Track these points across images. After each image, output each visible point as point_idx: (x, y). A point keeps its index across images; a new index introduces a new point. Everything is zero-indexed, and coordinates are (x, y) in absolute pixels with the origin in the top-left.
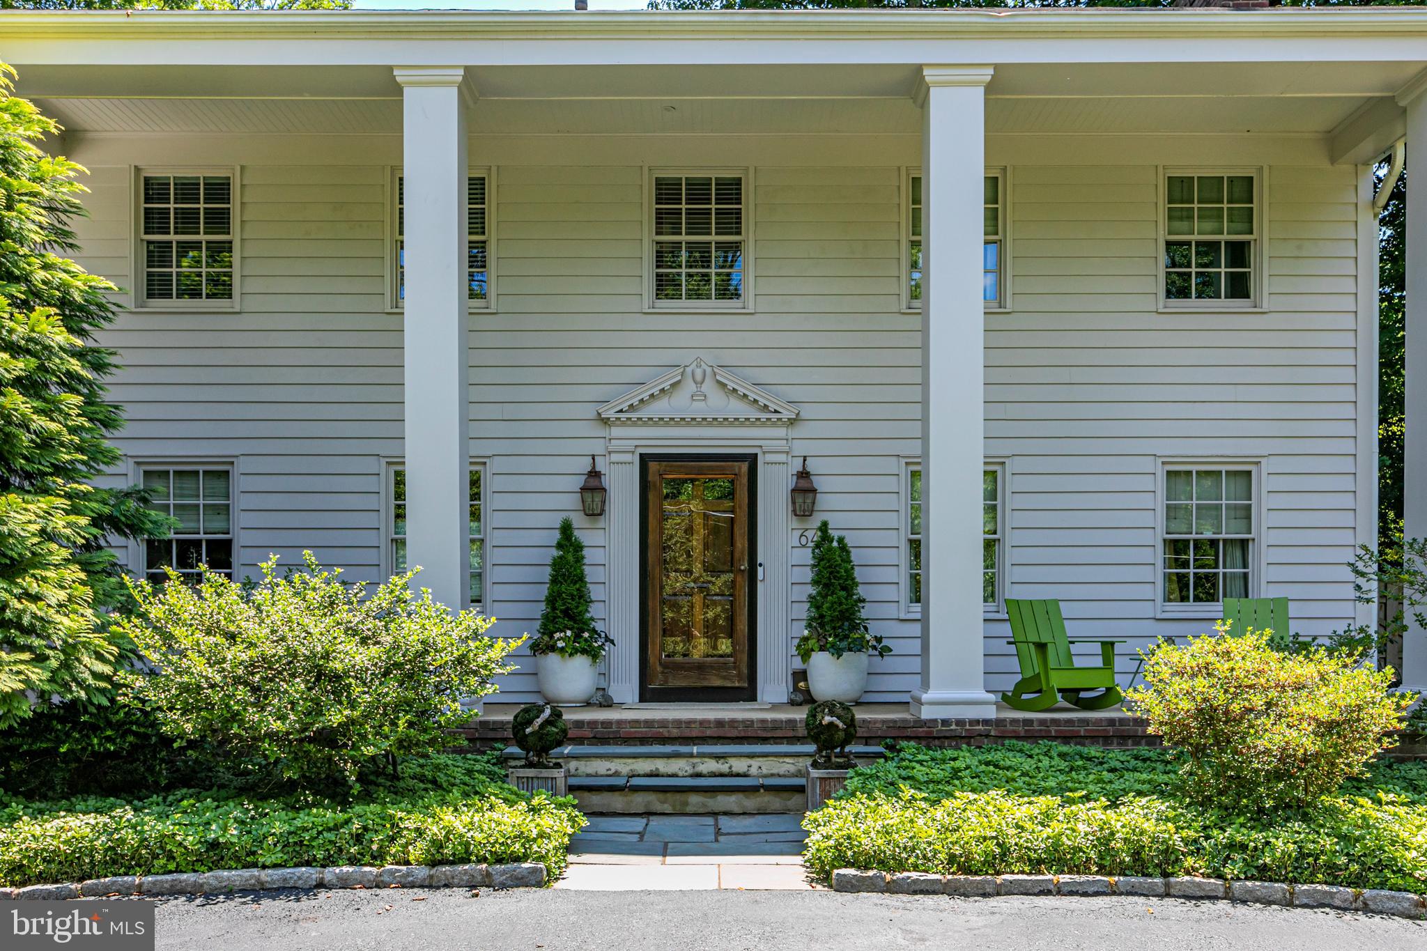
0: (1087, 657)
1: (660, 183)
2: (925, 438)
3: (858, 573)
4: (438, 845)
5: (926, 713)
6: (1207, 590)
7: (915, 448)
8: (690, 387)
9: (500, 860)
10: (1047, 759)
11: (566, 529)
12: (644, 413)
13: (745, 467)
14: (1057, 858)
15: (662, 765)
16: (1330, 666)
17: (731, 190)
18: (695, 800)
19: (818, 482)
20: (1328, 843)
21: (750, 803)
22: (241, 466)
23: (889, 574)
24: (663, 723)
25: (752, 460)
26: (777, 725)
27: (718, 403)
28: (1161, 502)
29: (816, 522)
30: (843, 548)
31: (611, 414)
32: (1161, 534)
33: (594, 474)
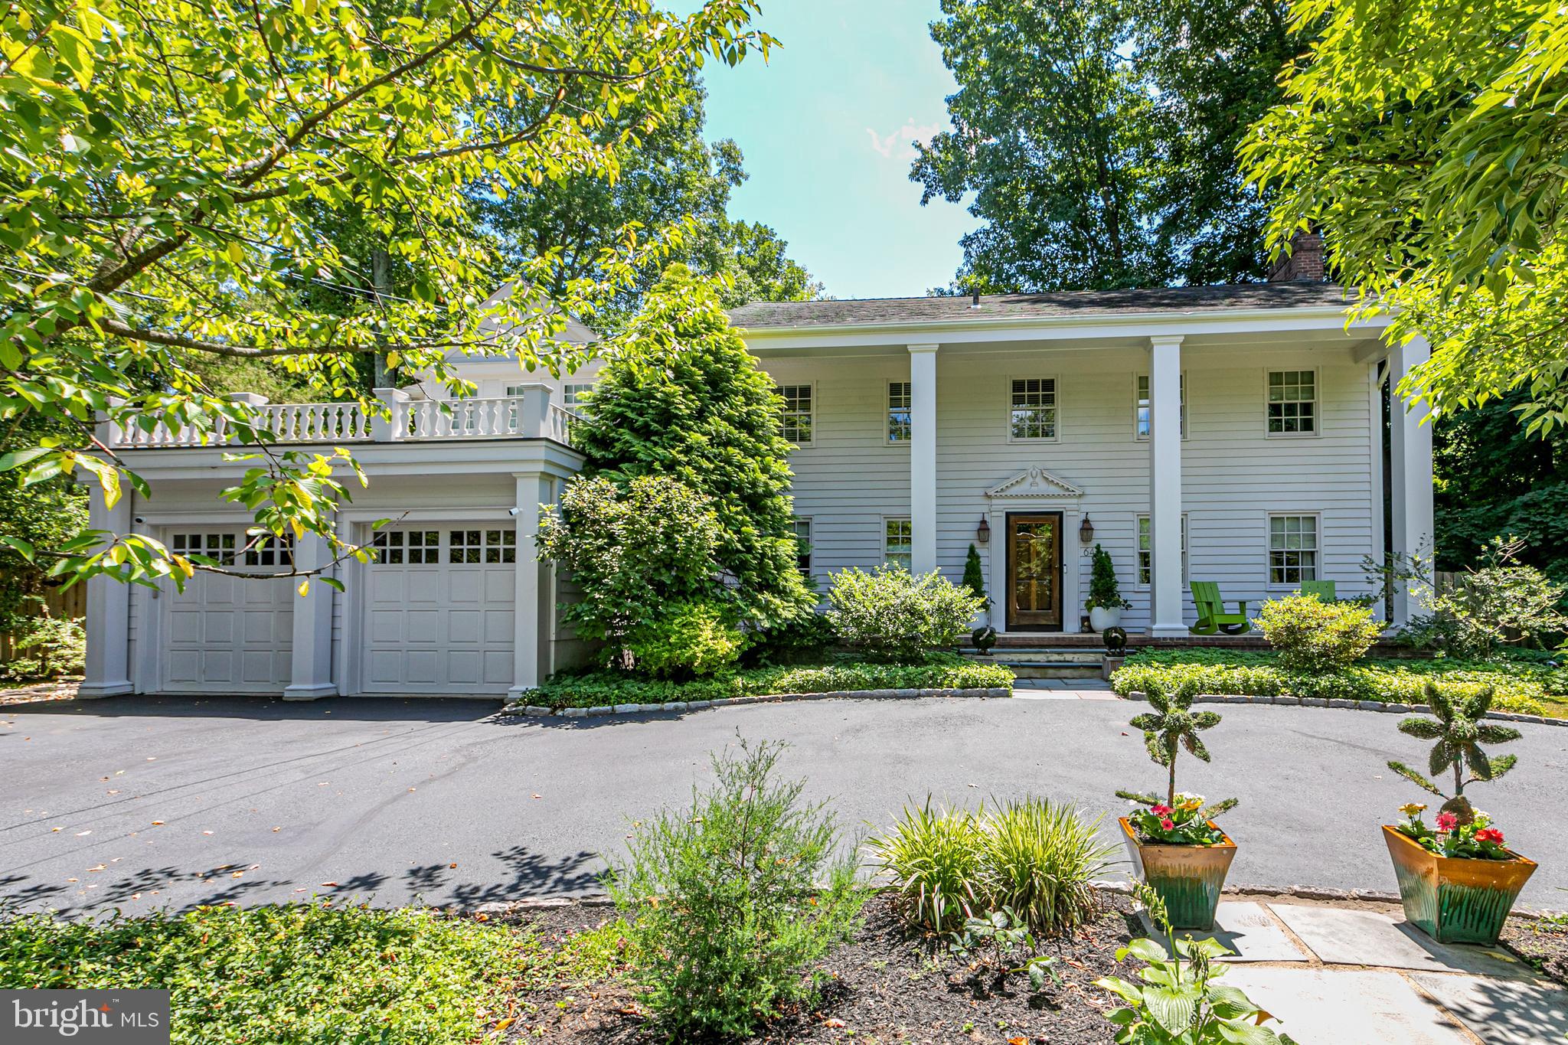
0: (1232, 608)
1: (1014, 383)
2: (1152, 503)
3: (1115, 569)
4: (965, 680)
5: (1155, 635)
6: (1292, 577)
7: (1146, 508)
8: (1030, 480)
9: (991, 686)
10: (1214, 653)
11: (972, 549)
12: (1008, 493)
13: (1057, 517)
14: (1225, 688)
15: (1033, 657)
16: (1346, 609)
17: (1049, 385)
18: (1051, 672)
19: (1094, 525)
20: (1343, 681)
21: (1076, 673)
22: (815, 520)
23: (1130, 570)
24: (1031, 639)
25: (1061, 514)
26: (1084, 640)
27: (1043, 487)
28: (1268, 533)
29: (1094, 543)
30: (1108, 557)
31: (991, 493)
32: (1269, 548)
33: (984, 522)
